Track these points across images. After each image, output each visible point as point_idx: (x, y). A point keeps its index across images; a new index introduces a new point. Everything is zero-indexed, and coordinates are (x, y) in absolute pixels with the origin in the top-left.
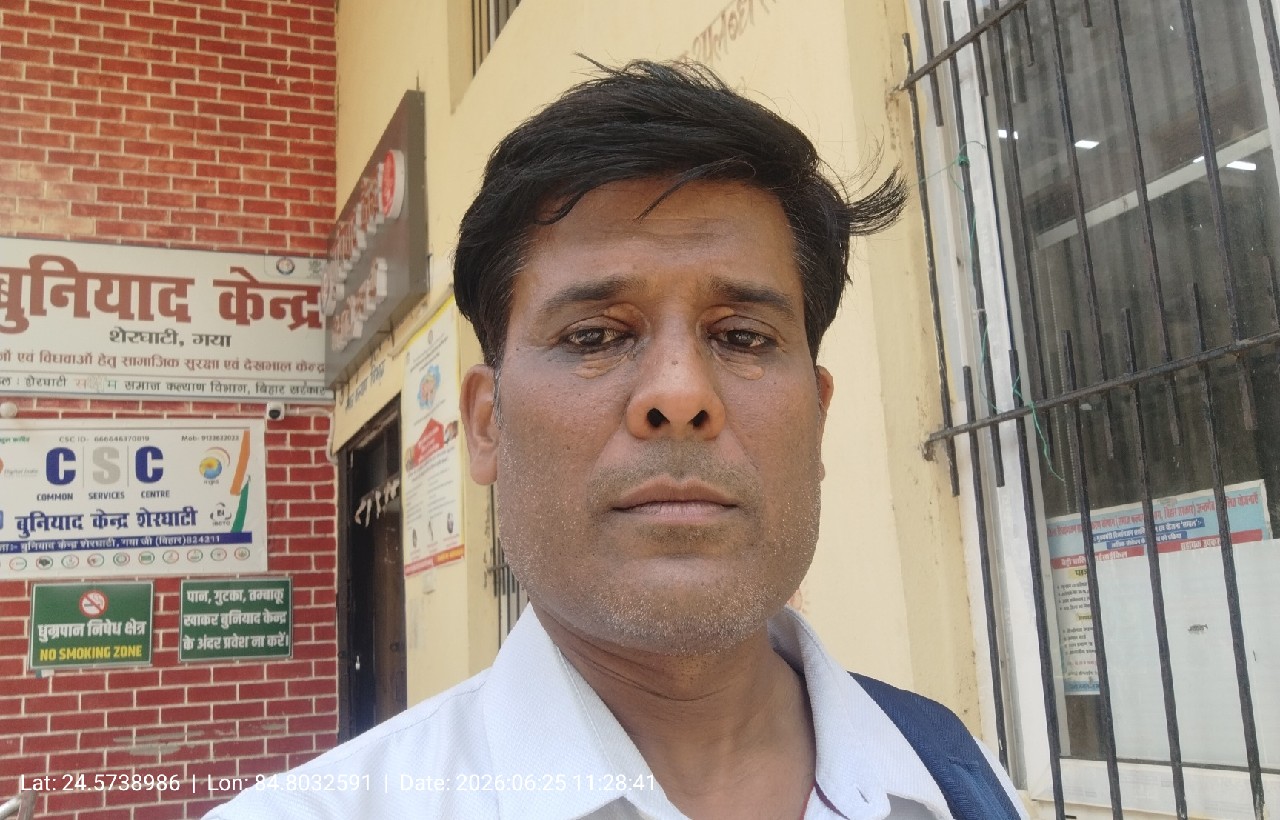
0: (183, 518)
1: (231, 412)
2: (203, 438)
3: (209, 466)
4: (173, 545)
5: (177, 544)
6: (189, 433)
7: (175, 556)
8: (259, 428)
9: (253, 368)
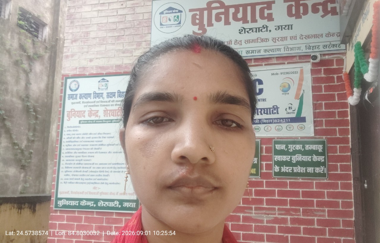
0: (272, 111)
1: (295, 60)
2: (281, 73)
3: (284, 86)
4: (269, 123)
5: (270, 123)
6: (275, 72)
7: (269, 128)
8: (307, 67)
9: (304, 39)
